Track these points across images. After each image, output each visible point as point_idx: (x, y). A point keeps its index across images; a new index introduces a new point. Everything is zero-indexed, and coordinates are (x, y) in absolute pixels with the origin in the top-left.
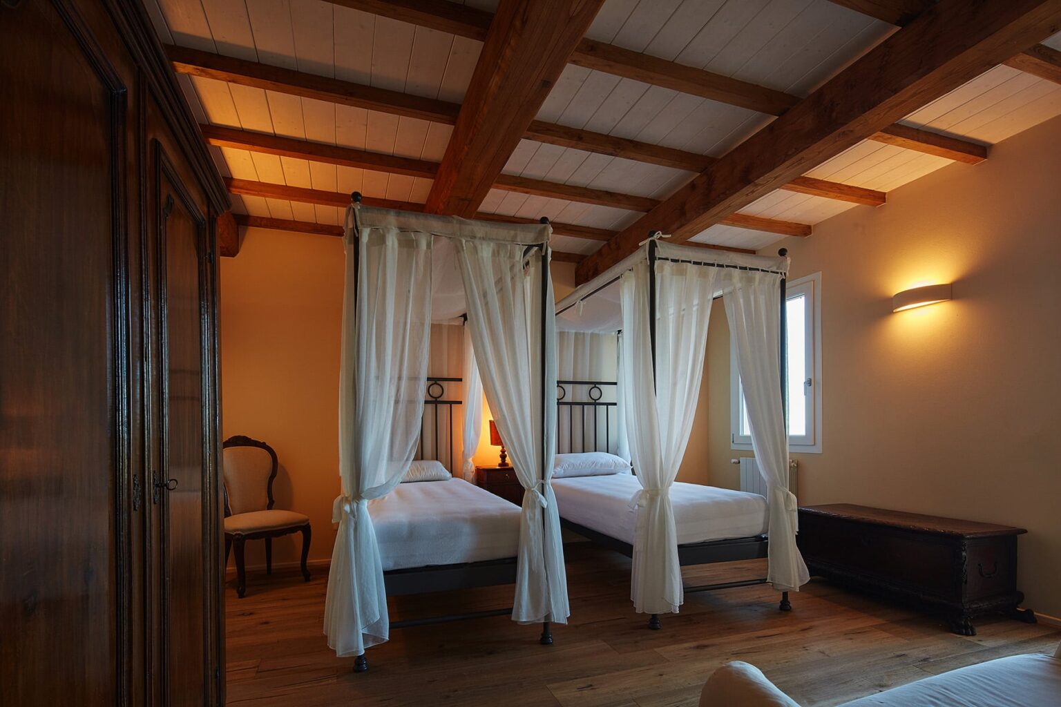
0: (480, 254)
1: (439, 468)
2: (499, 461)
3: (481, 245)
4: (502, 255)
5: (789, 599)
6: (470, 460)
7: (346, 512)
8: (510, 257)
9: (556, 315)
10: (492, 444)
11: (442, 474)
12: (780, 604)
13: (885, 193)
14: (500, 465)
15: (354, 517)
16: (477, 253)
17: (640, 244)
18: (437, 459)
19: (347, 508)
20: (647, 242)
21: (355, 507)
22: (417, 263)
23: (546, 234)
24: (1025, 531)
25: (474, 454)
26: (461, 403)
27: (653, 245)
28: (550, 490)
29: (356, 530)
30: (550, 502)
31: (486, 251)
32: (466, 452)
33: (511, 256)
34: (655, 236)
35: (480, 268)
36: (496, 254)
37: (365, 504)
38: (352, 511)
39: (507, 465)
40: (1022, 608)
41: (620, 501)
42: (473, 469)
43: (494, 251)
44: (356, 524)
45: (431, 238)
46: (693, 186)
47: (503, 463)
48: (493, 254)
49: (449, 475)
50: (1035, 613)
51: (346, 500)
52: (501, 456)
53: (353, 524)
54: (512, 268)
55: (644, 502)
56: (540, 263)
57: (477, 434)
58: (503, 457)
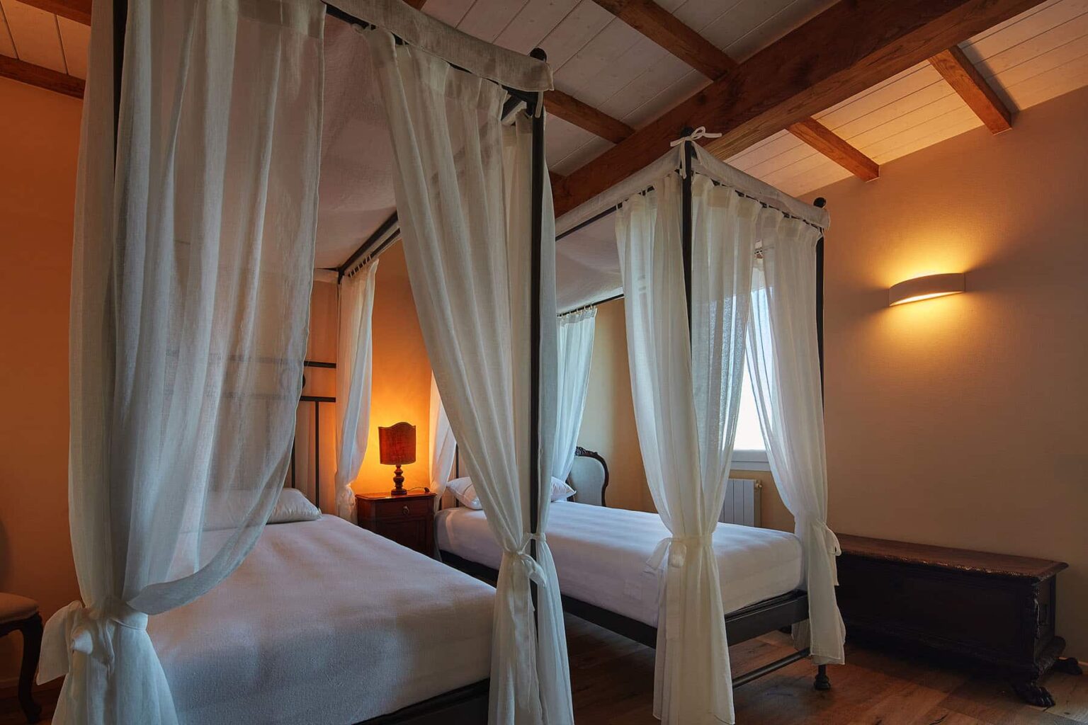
0: (425, 80)
1: (300, 502)
2: (393, 486)
3: (429, 61)
4: (466, 99)
5: (827, 674)
6: (348, 486)
7: (82, 654)
8: (479, 106)
9: (557, 238)
10: (382, 461)
11: (305, 510)
12: (815, 680)
13: (878, 166)
14: (393, 493)
15: (106, 662)
16: (420, 76)
17: (672, 144)
18: (293, 487)
19: (84, 642)
20: (679, 143)
21: (110, 637)
22: (285, 59)
23: (544, 77)
24: (1064, 565)
25: (355, 477)
26: (333, 400)
27: (690, 151)
28: (545, 550)
29: (111, 696)
30: (547, 573)
31: (437, 79)
32: (343, 473)
33: (482, 105)
34: (694, 135)
35: (425, 107)
36: (453, 92)
37: (141, 627)
38: (100, 648)
39: (404, 492)
40: (1064, 657)
41: (637, 558)
42: (353, 499)
43: (450, 85)
44: (113, 683)
45: (320, 13)
46: (701, 99)
47: (399, 490)
48: (449, 93)
49: (316, 511)
50: (1079, 662)
51: (86, 620)
52: (395, 480)
53: (102, 682)
54: (484, 131)
55: (680, 560)
56: (530, 136)
57: (362, 449)
58: (399, 480)
